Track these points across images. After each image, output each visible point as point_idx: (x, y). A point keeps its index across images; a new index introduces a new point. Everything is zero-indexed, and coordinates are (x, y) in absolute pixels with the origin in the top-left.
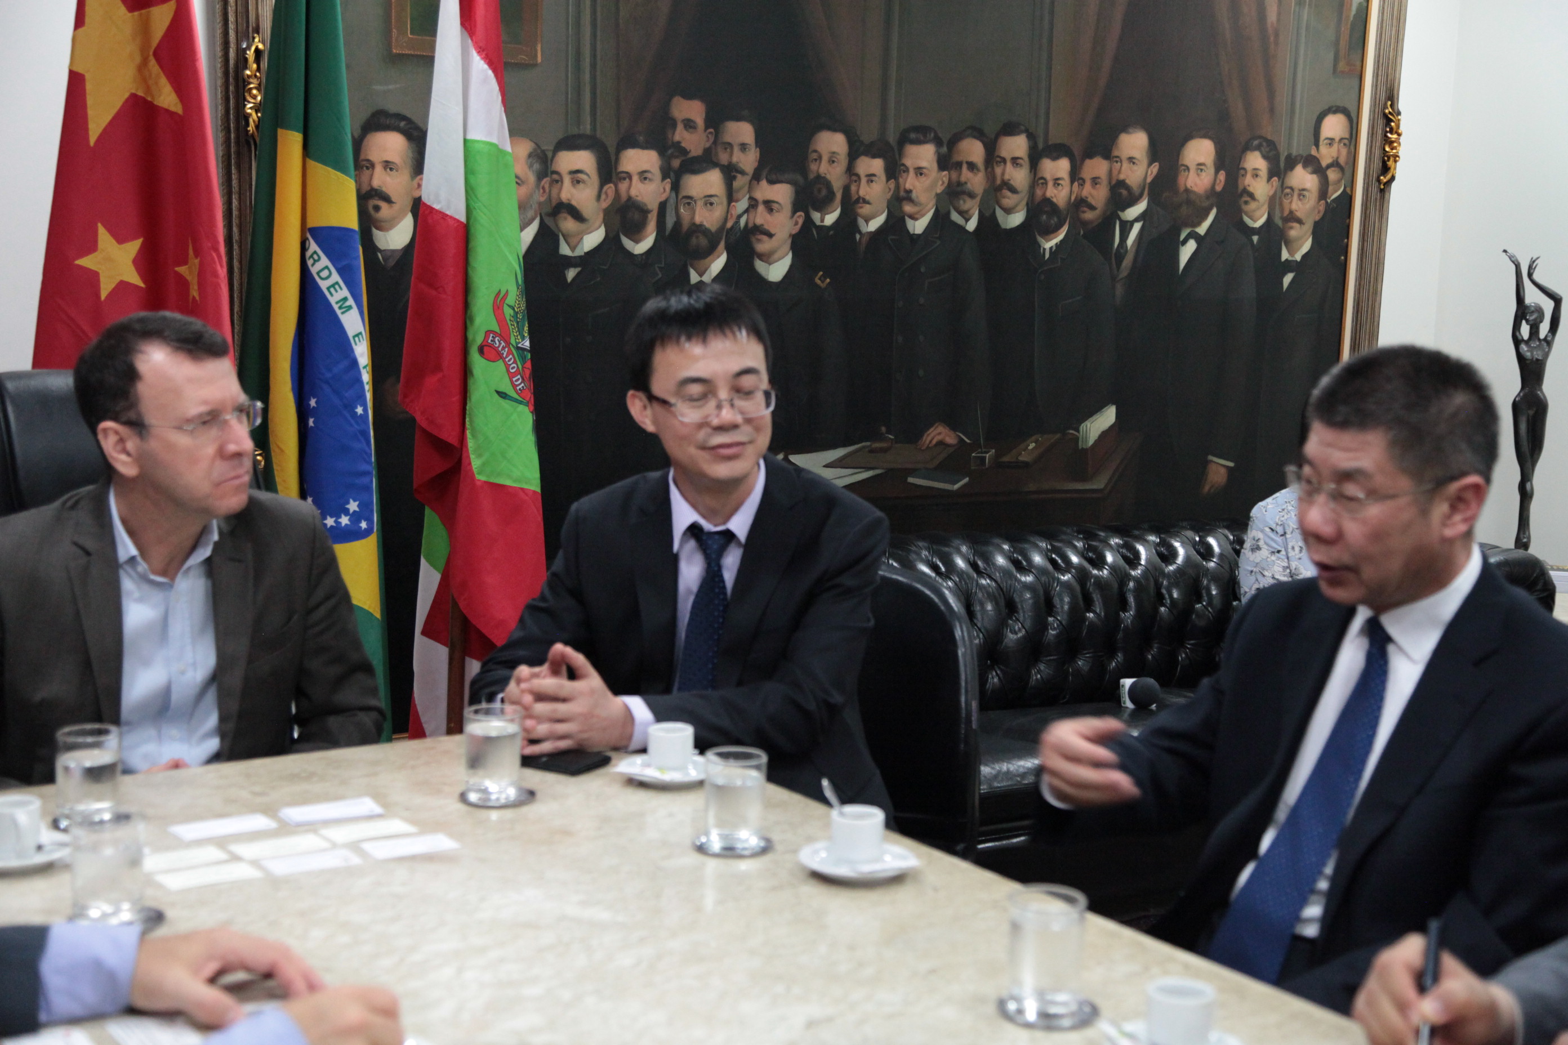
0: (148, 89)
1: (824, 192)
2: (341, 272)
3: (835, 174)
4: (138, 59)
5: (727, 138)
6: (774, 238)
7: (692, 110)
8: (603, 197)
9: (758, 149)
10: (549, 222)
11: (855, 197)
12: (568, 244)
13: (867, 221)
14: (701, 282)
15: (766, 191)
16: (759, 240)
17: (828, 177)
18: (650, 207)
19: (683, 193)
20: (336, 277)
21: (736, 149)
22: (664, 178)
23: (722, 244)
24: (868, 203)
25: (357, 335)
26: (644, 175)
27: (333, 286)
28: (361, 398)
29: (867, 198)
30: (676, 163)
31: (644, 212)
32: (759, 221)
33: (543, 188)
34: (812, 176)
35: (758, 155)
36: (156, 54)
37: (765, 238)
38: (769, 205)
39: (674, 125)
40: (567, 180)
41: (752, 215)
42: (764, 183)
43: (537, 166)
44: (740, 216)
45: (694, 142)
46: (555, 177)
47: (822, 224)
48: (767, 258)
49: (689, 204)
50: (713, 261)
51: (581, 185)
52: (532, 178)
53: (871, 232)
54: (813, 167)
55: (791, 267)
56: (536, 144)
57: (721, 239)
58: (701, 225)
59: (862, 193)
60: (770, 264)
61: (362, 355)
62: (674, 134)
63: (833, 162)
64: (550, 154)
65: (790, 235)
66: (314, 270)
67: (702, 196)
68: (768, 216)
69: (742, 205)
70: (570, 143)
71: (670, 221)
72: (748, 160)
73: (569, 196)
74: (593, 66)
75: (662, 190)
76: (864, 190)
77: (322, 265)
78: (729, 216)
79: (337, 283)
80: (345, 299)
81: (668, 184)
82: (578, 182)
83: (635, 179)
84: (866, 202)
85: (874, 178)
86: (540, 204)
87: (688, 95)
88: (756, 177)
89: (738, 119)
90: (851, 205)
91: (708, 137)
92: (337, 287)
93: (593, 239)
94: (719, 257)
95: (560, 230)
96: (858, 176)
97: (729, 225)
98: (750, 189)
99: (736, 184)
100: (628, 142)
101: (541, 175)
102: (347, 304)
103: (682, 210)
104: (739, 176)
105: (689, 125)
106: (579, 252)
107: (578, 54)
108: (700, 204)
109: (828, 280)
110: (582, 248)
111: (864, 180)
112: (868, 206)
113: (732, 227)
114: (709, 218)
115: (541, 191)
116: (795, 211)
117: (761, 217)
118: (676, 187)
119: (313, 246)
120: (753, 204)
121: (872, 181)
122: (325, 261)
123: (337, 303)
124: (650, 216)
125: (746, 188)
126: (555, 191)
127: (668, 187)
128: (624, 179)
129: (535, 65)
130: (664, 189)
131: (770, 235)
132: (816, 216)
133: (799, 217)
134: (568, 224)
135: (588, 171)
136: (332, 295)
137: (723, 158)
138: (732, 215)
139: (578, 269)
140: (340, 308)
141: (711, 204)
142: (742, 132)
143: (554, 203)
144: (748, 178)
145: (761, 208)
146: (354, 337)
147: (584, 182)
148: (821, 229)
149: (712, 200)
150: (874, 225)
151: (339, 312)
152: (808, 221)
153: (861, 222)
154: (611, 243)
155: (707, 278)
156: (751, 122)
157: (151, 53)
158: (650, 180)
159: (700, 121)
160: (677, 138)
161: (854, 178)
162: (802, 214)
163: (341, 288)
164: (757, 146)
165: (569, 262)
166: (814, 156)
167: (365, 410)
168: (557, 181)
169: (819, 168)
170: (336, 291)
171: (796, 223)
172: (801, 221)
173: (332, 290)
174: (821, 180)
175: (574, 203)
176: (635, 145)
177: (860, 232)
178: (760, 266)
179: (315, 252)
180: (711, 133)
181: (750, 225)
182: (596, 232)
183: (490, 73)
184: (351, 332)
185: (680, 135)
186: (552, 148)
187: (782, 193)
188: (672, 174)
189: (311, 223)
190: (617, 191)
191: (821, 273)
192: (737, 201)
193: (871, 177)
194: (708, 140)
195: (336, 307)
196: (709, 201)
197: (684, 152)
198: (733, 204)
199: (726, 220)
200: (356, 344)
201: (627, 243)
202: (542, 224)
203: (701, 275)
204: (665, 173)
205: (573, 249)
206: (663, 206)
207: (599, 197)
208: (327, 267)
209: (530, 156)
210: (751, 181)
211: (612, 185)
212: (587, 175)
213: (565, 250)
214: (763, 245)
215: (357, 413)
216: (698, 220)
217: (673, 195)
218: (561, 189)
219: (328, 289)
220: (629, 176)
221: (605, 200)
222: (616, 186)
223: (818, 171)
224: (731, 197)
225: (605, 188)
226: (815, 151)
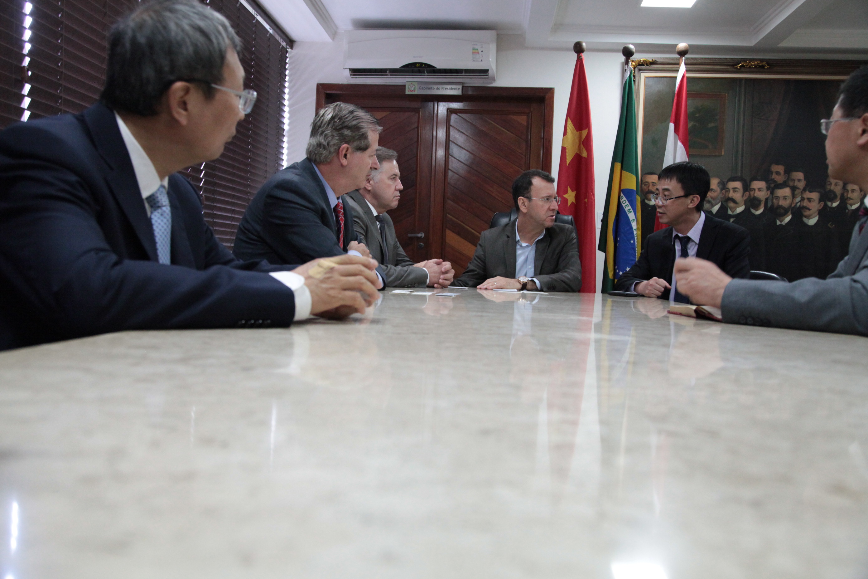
0: (580, 152)
1: (832, 196)
2: (629, 202)
3: (838, 190)
4: (578, 144)
5: (793, 178)
6: (811, 211)
7: (780, 169)
8: (744, 196)
9: (805, 181)
10: (724, 203)
11: (846, 197)
12: (731, 210)
13: (851, 205)
14: (781, 225)
15: (807, 195)
16: (805, 211)
17: (834, 190)
18: (762, 199)
19: (775, 195)
20: (627, 203)
21: (796, 182)
22: (767, 190)
23: (790, 212)
24: (852, 199)
25: (633, 220)
26: (760, 190)
27: (626, 205)
28: (633, 238)
29: (851, 198)
30: (772, 185)
31: (759, 201)
32: (805, 204)
33: (723, 193)
34: (827, 190)
35: (805, 183)
36: (583, 143)
37: (807, 210)
38: (809, 200)
39: (772, 173)
40: (731, 191)
41: (802, 203)
42: (807, 192)
43: (721, 186)
44: (797, 203)
45: (780, 179)
46: (728, 190)
47: (831, 206)
48: (808, 217)
49: (777, 199)
50: (786, 217)
51: (736, 193)
52: (719, 190)
53: (853, 210)
54: (828, 187)
55: (818, 221)
56: (721, 179)
57: (789, 210)
58: (782, 206)
59: (849, 196)
60: (809, 219)
61: (634, 226)
62: (772, 176)
63: (837, 185)
64: (725, 183)
65: (818, 210)
66: (621, 201)
67: (783, 196)
68: (809, 204)
69: (798, 199)
70: (733, 179)
71: (770, 204)
72: (801, 185)
73: (732, 196)
74: (742, 156)
75: (767, 194)
76: (850, 195)
77: (624, 199)
78: (793, 203)
79: (628, 205)
80: (630, 209)
81: (769, 192)
82: (735, 191)
83: (757, 191)
84: (850, 199)
85: (855, 191)
86: (721, 198)
87: (777, 164)
88: (804, 190)
89: (797, 171)
90: (844, 201)
91: (785, 177)
92: (628, 206)
93: (740, 209)
94: (788, 216)
95: (728, 206)
96: (848, 191)
97: (793, 206)
98: (802, 193)
99: (796, 192)
100: (755, 179)
101: (722, 190)
102: (630, 211)
103: (774, 201)
104: (797, 190)
105: (778, 173)
106: (735, 213)
107: (737, 152)
108: (781, 199)
109: (834, 225)
110: (736, 212)
111: (850, 192)
112: (851, 200)
113: (794, 207)
114: (785, 203)
115: (722, 194)
116: (820, 200)
117: (806, 203)
118: (772, 193)
119: (622, 195)
120: (803, 199)
121: (854, 192)
122: (625, 198)
123: (627, 210)
124: (762, 202)
125: (800, 194)
126: (727, 195)
127: (769, 193)
128: (752, 190)
129: (722, 156)
130: (768, 194)
131: (809, 210)
132: (829, 204)
133: (822, 204)
134: (731, 204)
135: (738, 188)
136: (626, 208)
137: (791, 184)
138: (794, 203)
139: (734, 219)
140: (628, 212)
141: (786, 199)
142: (800, 175)
143: (727, 198)
144: (800, 191)
145: (806, 200)
146: (632, 220)
147: (737, 191)
148: (832, 208)
149: (786, 197)
150: (854, 207)
151: (628, 213)
152: (826, 205)
153: (849, 206)
154: (747, 210)
155: (783, 223)
156: (803, 172)
157: (581, 142)
158: (762, 191)
159: (782, 172)
160: (773, 177)
161: (845, 191)
162: (823, 203)
163: (629, 206)
164: (804, 180)
165: (731, 216)
166: (829, 183)
167: (634, 242)
168: (728, 191)
169: (830, 187)
170: (627, 207)
171: (820, 206)
172: (822, 205)
173: (626, 207)
174: (831, 191)
175: (733, 198)
176: (756, 179)
177: (848, 209)
178: (805, 220)
179: (622, 196)
180: (786, 176)
181: (802, 205)
182: (742, 207)
183: (682, 146)
184: (631, 219)
185: (774, 176)
186: (726, 180)
187: (815, 196)
188: (771, 189)
189: (623, 187)
190: (750, 194)
191: (831, 223)
192: (796, 198)
193: (853, 191)
194: (785, 178)
195: (627, 211)
196: (785, 198)
197: (775, 182)
198: (795, 199)
199: (791, 204)
200: (632, 222)
201: (753, 211)
202: (722, 204)
203: (781, 222)
204: (768, 188)
205: (733, 212)
206: (767, 200)
207: (743, 196)
208: (625, 200)
209: (718, 183)
210: (802, 192)
211: (748, 193)
212: (739, 189)
213: (730, 212)
214: (807, 213)
215: (631, 242)
216: (780, 203)
217: (771, 196)
218: (729, 193)
219: (625, 206)
220: (754, 190)
221: (745, 197)
222: (749, 193)
223: (830, 188)
224: (794, 196)
225: (745, 193)
226: (829, 182)
